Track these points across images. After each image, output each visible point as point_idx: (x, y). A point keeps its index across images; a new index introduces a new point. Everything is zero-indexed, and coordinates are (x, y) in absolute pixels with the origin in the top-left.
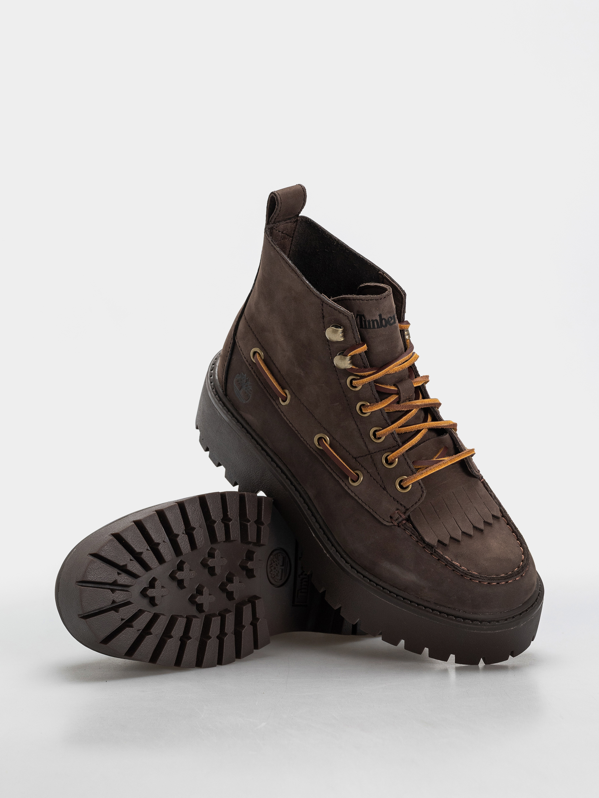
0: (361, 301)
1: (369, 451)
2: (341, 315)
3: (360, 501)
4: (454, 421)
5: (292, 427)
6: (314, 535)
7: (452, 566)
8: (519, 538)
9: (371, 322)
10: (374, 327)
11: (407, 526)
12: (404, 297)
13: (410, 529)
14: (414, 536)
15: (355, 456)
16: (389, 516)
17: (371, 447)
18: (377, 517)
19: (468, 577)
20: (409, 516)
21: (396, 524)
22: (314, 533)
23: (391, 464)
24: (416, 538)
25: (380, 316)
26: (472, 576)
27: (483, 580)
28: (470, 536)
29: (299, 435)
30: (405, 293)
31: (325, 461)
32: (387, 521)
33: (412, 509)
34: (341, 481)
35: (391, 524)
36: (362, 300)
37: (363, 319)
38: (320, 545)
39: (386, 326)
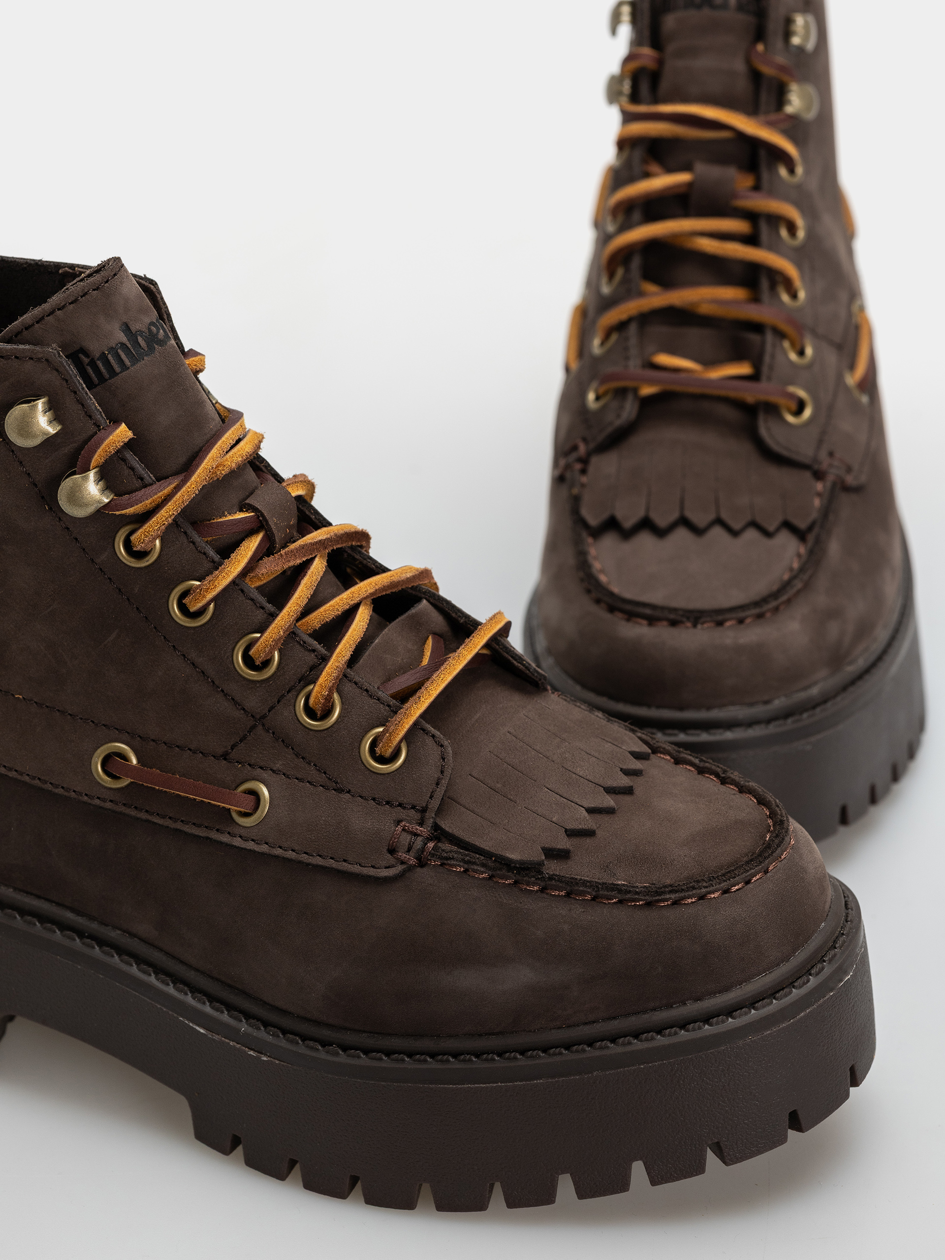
0: (58, 313)
1: (253, 716)
2: (29, 366)
3: (290, 855)
4: (420, 565)
5: (19, 777)
6: (202, 1031)
7: (612, 890)
8: (723, 777)
9: (110, 357)
10: (124, 367)
11: (443, 850)
12: (154, 290)
13: (455, 856)
14: (476, 867)
15: (220, 751)
16: (385, 850)
17: (253, 702)
18: (356, 869)
19: (668, 896)
20: (436, 827)
21: (413, 861)
22: (198, 1026)
23: (327, 712)
24: (482, 869)
25: (126, 328)
26: (676, 892)
27: (708, 889)
28: (610, 811)
29: (48, 787)
30: (152, 280)
31: (147, 811)
32: (386, 868)
33: (435, 804)
34: (214, 835)
35: (400, 868)
36: (59, 309)
37: (86, 360)
38: (231, 1043)
39: (151, 349)
